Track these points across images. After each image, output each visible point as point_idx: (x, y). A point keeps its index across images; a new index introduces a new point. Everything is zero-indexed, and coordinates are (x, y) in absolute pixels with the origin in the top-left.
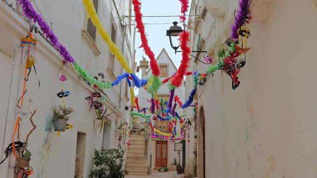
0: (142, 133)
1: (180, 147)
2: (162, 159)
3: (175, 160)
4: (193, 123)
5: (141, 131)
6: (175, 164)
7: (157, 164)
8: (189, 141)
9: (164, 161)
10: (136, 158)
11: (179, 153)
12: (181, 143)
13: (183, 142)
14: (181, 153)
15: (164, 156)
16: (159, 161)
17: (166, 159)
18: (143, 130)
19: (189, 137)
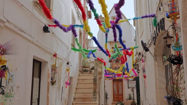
0: (93, 71)
1: (134, 84)
2: (118, 95)
3: (130, 96)
4: (152, 49)
5: (92, 69)
6: (130, 99)
7: (115, 99)
8: (145, 77)
9: (121, 97)
10: (84, 99)
11: (133, 91)
12: (134, 80)
13: (137, 79)
14: (135, 91)
15: (120, 92)
16: (116, 97)
17: (122, 95)
18: (93, 68)
19: (144, 71)
